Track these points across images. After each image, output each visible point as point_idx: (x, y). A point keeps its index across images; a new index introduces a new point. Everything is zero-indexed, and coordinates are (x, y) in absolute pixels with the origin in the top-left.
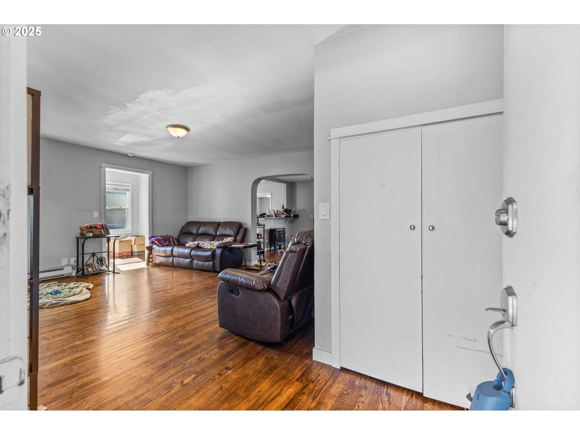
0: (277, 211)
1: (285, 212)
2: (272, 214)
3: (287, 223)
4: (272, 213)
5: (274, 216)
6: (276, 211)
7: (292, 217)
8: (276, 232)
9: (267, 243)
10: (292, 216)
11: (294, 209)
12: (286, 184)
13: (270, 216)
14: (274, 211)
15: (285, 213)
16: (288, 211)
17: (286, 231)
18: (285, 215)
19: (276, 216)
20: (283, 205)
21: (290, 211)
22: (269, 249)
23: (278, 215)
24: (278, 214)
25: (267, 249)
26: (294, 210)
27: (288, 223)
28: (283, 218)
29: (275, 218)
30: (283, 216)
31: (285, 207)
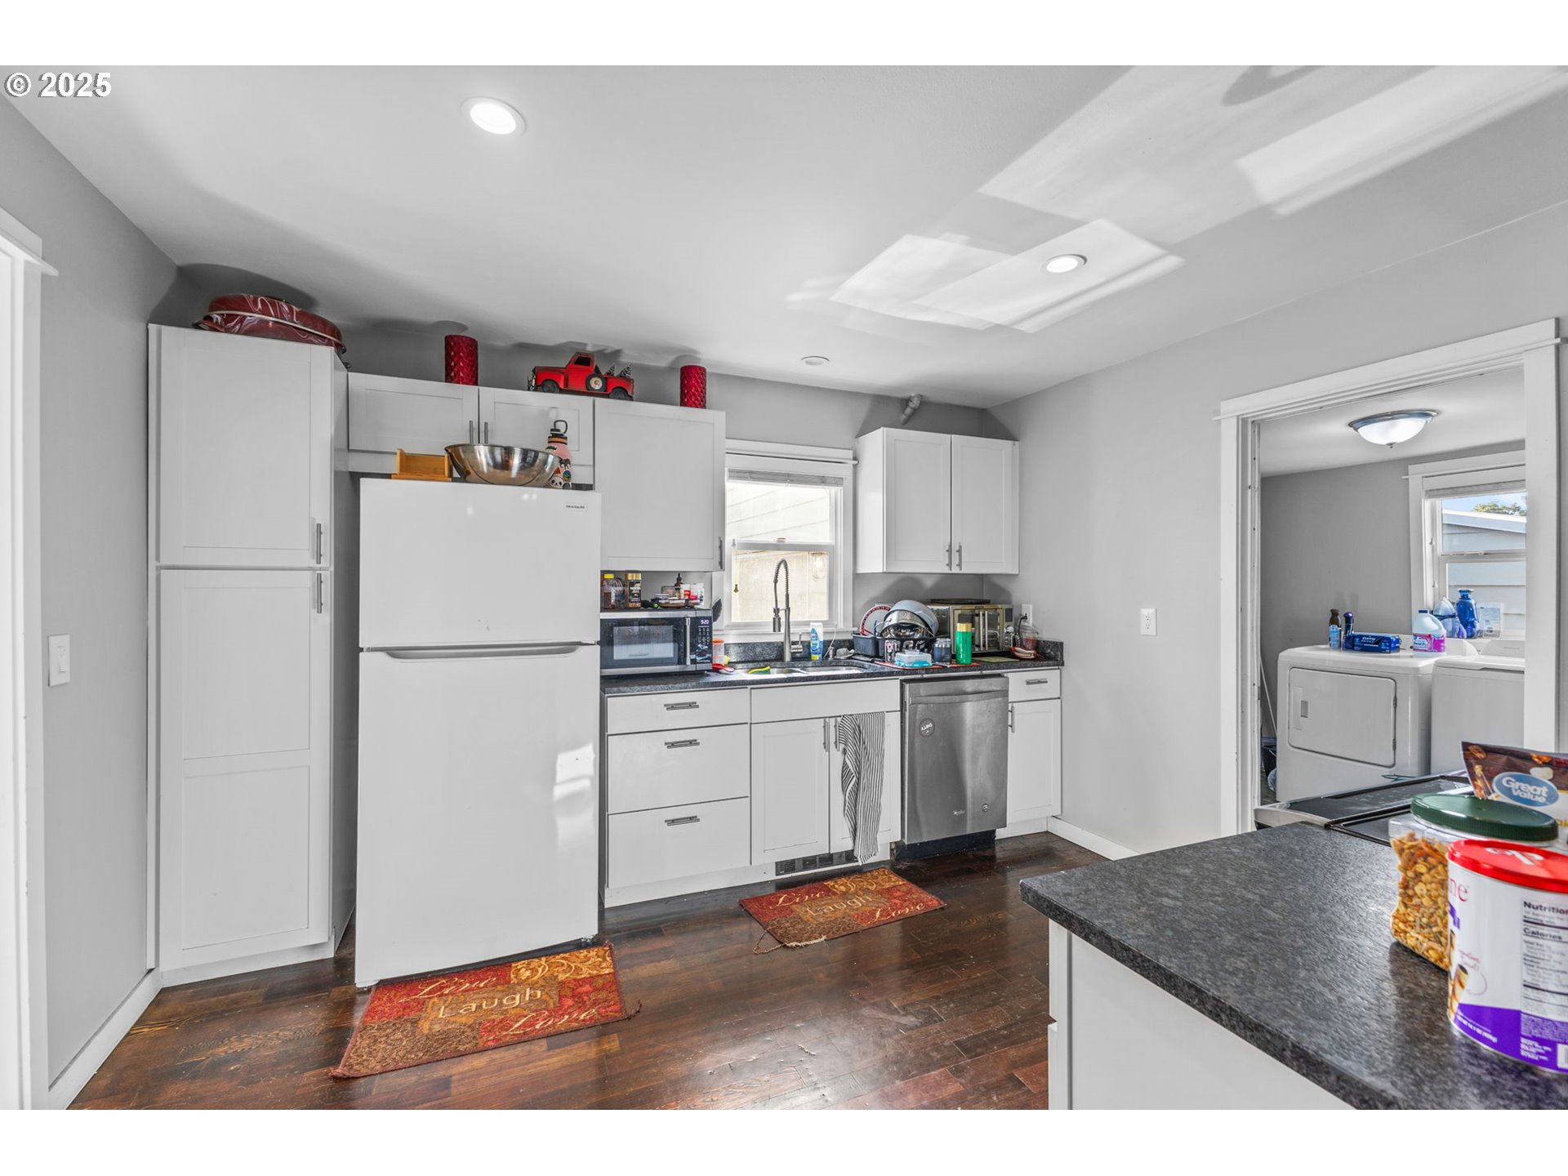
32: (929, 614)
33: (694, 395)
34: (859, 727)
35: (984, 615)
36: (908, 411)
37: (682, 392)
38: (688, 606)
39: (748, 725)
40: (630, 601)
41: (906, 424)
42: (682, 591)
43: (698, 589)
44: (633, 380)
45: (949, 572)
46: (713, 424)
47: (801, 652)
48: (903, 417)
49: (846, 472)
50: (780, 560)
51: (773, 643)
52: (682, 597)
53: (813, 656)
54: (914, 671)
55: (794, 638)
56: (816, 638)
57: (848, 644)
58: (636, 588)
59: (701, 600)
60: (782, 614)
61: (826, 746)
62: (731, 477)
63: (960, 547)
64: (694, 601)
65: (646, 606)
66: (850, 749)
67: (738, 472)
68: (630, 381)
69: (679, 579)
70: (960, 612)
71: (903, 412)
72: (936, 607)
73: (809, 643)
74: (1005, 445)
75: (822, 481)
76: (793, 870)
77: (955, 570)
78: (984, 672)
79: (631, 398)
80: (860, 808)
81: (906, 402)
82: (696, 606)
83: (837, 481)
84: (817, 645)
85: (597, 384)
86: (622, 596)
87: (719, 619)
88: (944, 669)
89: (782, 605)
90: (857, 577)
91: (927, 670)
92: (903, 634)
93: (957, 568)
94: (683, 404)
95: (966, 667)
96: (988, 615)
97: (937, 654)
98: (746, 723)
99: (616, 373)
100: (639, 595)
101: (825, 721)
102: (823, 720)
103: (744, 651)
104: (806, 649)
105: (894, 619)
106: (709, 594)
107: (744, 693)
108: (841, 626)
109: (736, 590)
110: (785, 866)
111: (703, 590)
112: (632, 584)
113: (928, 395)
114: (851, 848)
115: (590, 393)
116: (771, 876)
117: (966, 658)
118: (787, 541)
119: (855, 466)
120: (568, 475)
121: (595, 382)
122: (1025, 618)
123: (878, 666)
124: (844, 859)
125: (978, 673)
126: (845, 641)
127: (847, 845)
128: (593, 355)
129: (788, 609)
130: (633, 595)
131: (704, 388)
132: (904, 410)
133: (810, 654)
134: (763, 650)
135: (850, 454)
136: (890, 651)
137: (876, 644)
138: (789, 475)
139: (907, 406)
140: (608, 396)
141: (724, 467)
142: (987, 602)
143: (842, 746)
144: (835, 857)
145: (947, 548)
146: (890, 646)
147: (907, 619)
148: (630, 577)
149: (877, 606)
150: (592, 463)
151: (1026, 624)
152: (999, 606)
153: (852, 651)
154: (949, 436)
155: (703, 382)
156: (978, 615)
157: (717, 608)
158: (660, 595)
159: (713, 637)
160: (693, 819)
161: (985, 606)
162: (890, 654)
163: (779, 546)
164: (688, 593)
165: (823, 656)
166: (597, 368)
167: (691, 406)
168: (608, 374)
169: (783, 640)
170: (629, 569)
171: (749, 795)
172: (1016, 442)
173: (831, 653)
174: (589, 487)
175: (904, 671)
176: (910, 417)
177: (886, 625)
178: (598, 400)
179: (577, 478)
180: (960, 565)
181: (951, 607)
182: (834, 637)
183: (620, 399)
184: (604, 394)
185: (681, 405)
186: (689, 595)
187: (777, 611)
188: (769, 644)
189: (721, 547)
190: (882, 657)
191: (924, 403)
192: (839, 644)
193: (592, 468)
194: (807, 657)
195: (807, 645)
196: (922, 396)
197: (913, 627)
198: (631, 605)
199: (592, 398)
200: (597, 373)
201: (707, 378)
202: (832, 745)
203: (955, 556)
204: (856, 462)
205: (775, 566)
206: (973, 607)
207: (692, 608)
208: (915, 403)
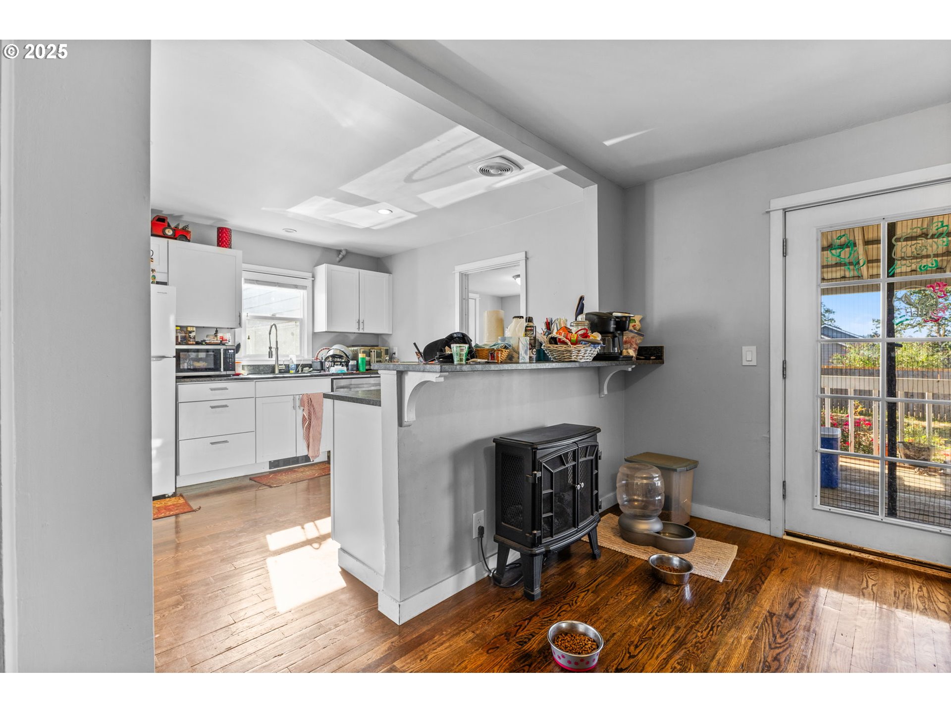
0: (548, 325)
1: (594, 327)
2: (513, 342)
3: (600, 390)
4: (515, 332)
5: (525, 354)
6: (540, 328)
7: (629, 358)
8: (536, 465)
9: (481, 530)
10: (632, 353)
11: (637, 318)
12: (594, 188)
13: (491, 356)
14: (523, 323)
15: (597, 336)
16: (612, 326)
17: (601, 449)
18: (594, 343)
19: (542, 357)
20: (582, 299)
21: (622, 325)
22: (493, 564)
23: (553, 347)
24: (553, 341)
25: (477, 573)
26: (637, 323)
27: (606, 392)
28: (582, 368)
29: (535, 366)
30: (586, 354)
31: (593, 306)
32: (349, 351)
33: (225, 241)
34: (311, 399)
35: (374, 352)
36: (341, 256)
37: (218, 239)
38: (221, 343)
39: (254, 398)
40: (189, 341)
41: (340, 262)
42: (219, 337)
43: (228, 336)
44: (190, 232)
45: (358, 332)
46: (236, 257)
47: (284, 369)
48: (338, 259)
49: (308, 283)
50: (272, 324)
51: (269, 365)
52: (219, 339)
53: (291, 371)
54: (338, 374)
55: (279, 363)
56: (293, 363)
57: (309, 366)
58: (192, 335)
59: (229, 341)
60: (274, 350)
61: (294, 408)
62: (245, 282)
63: (363, 321)
64: (226, 342)
65: (197, 343)
66: (306, 408)
67: (249, 280)
68: (189, 232)
69: (217, 331)
70: (363, 350)
71: (338, 257)
72: (353, 348)
73: (289, 365)
74: (386, 275)
75: (296, 287)
76: (278, 466)
77: (361, 331)
78: (372, 376)
79: (189, 241)
80: (311, 435)
81: (339, 251)
82: (226, 344)
83: (304, 288)
84: (293, 366)
85: (169, 232)
86: (184, 338)
87: (240, 352)
88: (352, 374)
89: (274, 345)
90: (315, 334)
91: (344, 374)
92: (335, 359)
93: (362, 330)
94: (219, 245)
95: (363, 373)
96: (377, 352)
97: (350, 367)
98: (253, 397)
99: (180, 227)
100: (194, 338)
101: (294, 397)
102: (292, 396)
103: (253, 369)
104: (287, 368)
105: (331, 353)
106: (233, 339)
107: (252, 383)
108: (306, 357)
109: (249, 338)
110: (273, 464)
111: (230, 337)
112: (190, 332)
113: (349, 249)
114: (307, 454)
115: (165, 236)
116: (266, 469)
117: (363, 369)
118: (277, 316)
119: (313, 281)
120: (154, 277)
121: (168, 231)
122: (395, 353)
123: (322, 373)
124: (304, 460)
125: (369, 376)
126: (307, 364)
127: (305, 453)
128: (167, 218)
129: (277, 348)
130: (191, 338)
131: (231, 239)
132: (339, 255)
133: (289, 370)
134: (264, 368)
135: (310, 275)
136: (328, 366)
137: (322, 363)
138: (278, 283)
139: (340, 254)
140: (176, 239)
141: (241, 277)
142: (377, 346)
143: (302, 408)
144: (300, 459)
145: (357, 321)
146: (327, 364)
147: (338, 353)
148: (189, 329)
149: (325, 348)
150: (167, 272)
151: (395, 356)
152: (382, 348)
153: (311, 369)
154: (357, 270)
155: (230, 236)
156: (372, 352)
157: (238, 347)
158: (206, 339)
159: (236, 359)
160: (226, 442)
161: (375, 348)
162: (328, 368)
163: (273, 318)
164: (222, 338)
165: (296, 370)
166: (168, 224)
167: (223, 247)
168: (176, 227)
169: (274, 364)
170: (190, 325)
171: (255, 430)
172: (391, 275)
173: (300, 370)
174: (165, 284)
175: (332, 375)
176: (341, 260)
177: (328, 355)
178: (170, 241)
179: (159, 278)
180: (363, 329)
181: (359, 348)
182: (302, 363)
183: (183, 240)
184: (174, 237)
185: (217, 246)
186: (222, 339)
187: (270, 348)
188: (267, 365)
189: (240, 316)
190: (325, 370)
191: (348, 253)
192: (304, 366)
193: (166, 275)
194: (288, 372)
195: (287, 366)
196: (347, 250)
197: (341, 357)
198: (189, 343)
199: (166, 239)
200: (169, 226)
201: (232, 234)
202: (297, 407)
203: (361, 325)
204: (313, 279)
205: (269, 327)
206: (370, 348)
207: (224, 344)
208: (344, 253)
